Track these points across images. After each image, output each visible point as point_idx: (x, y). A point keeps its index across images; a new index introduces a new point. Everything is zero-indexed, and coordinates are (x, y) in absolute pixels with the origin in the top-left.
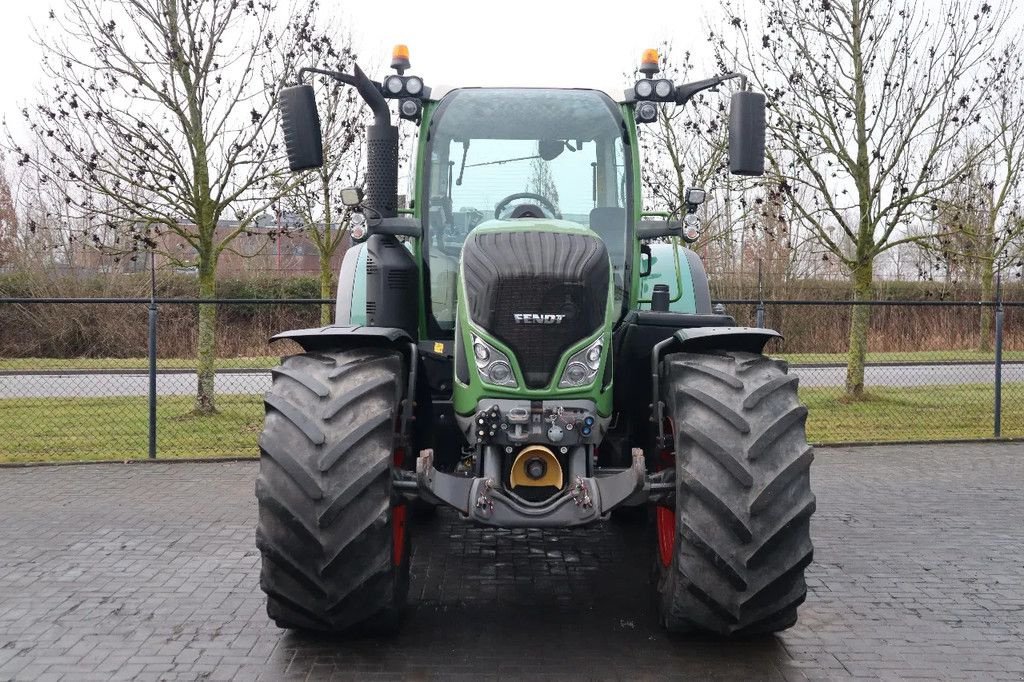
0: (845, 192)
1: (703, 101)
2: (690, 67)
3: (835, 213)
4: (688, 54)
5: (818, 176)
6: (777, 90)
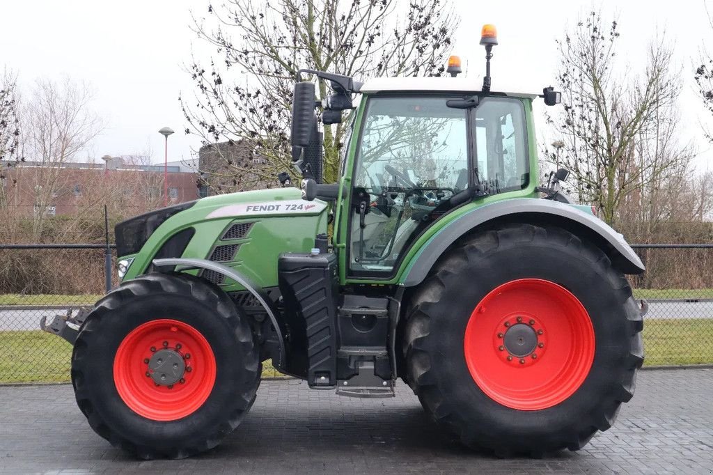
2: (616, 35)
4: (615, 23)
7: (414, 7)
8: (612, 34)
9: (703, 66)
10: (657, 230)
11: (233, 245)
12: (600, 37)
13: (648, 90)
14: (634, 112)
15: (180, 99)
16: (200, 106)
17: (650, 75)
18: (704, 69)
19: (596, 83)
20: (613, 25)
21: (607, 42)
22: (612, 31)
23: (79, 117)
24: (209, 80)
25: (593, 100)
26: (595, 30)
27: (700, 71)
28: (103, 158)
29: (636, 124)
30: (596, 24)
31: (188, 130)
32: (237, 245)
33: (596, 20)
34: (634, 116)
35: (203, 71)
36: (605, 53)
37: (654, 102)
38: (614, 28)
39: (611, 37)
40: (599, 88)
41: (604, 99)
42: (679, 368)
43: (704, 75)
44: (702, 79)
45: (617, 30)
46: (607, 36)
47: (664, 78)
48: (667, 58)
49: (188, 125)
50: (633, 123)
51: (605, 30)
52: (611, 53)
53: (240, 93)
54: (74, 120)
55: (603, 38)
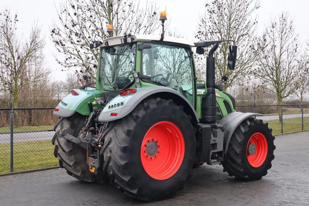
2: (17, 20)
4: (16, 15)
8: (15, 20)
9: (54, 29)
10: (36, 102)
12: (10, 20)
13: (31, 44)
14: (26, 53)
17: (32, 38)
18: (55, 30)
19: (9, 41)
21: (13, 23)
25: (7, 47)
26: (7, 17)
27: (53, 31)
29: (26, 58)
30: (7, 14)
33: (8, 13)
34: (25, 55)
36: (12, 28)
37: (34, 50)
38: (16, 17)
39: (15, 21)
40: (10, 42)
41: (12, 47)
42: (47, 169)
43: (55, 33)
44: (54, 35)
45: (17, 19)
46: (13, 21)
47: (38, 40)
48: (39, 32)
50: (25, 58)
51: (12, 18)
52: (15, 28)
55: (11, 21)
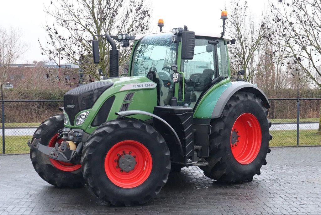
0: (319, 60)
1: (268, 28)
2: (247, 7)
3: (315, 68)
4: (246, 2)
5: (309, 55)
6: (291, 22)
7: (132, 2)
8: (245, 7)
11: (128, 103)
15: (39, 40)
16: (48, 43)
19: (238, 29)
20: (245, 3)
21: (243, 11)
22: (245, 5)
23: (17, 44)
24: (52, 32)
26: (237, 5)
28: (33, 62)
30: (238, 2)
31: (43, 53)
32: (129, 103)
35: (51, 28)
38: (246, 4)
39: (245, 8)
41: (241, 35)
46: (243, 8)
49: (43, 51)
52: (245, 15)
53: (61, 38)
54: (15, 45)
55: (241, 8)
